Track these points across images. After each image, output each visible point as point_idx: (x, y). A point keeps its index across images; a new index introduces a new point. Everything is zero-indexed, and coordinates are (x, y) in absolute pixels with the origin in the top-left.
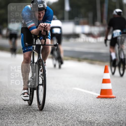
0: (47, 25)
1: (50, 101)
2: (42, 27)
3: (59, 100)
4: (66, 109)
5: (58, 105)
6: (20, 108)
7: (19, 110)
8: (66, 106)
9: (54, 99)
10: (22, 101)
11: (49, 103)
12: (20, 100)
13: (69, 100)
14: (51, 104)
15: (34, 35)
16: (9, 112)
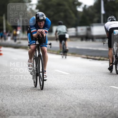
0: (43, 30)
1: (88, 98)
2: (39, 32)
3: (97, 97)
4: (104, 106)
5: (96, 102)
6: (61, 105)
7: (60, 106)
8: (103, 103)
9: (92, 96)
10: (62, 99)
11: (87, 100)
12: (61, 97)
13: (106, 98)
14: (90, 101)
15: (35, 38)
16: (51, 108)
